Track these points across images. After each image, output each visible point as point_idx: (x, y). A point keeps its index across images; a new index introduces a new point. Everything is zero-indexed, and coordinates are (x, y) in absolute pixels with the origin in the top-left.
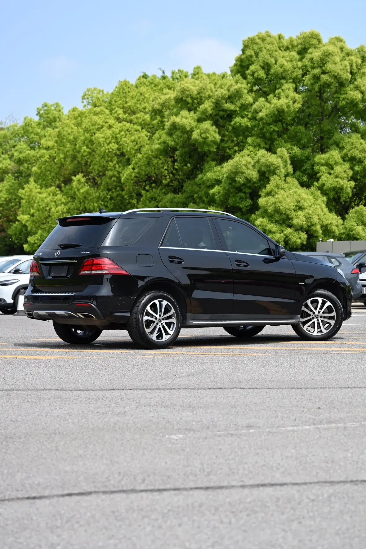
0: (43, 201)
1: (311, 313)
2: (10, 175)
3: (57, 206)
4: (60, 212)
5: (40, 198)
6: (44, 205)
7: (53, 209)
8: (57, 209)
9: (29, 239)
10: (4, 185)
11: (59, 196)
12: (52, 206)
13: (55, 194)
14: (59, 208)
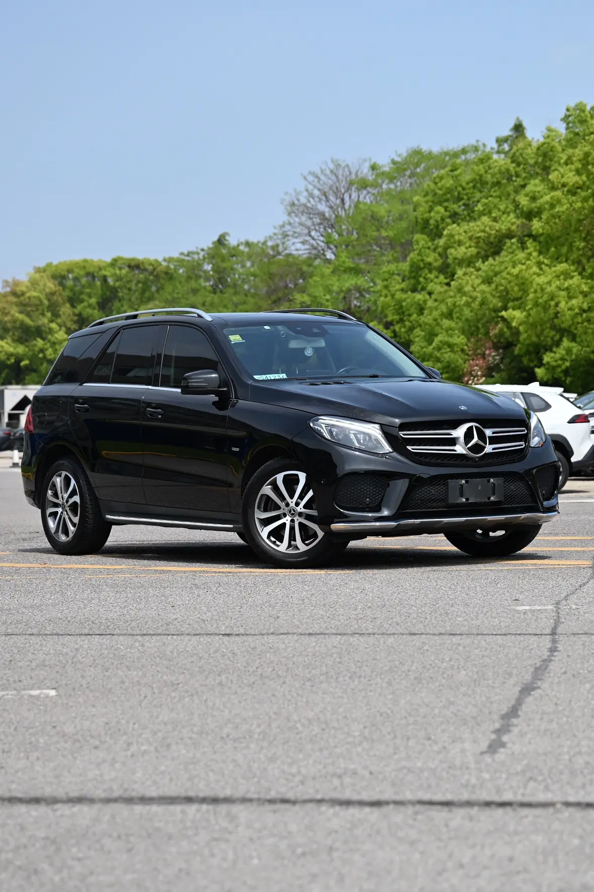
0: (542, 290)
1: (282, 505)
2: (513, 240)
3: (570, 298)
4: (577, 310)
5: (538, 284)
6: (545, 298)
7: (562, 305)
8: (570, 304)
9: (547, 358)
10: (501, 260)
11: (576, 280)
12: (560, 299)
13: (567, 275)
14: (574, 302)
